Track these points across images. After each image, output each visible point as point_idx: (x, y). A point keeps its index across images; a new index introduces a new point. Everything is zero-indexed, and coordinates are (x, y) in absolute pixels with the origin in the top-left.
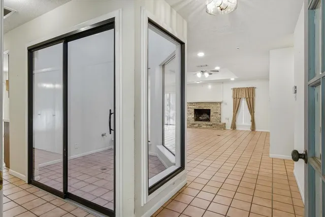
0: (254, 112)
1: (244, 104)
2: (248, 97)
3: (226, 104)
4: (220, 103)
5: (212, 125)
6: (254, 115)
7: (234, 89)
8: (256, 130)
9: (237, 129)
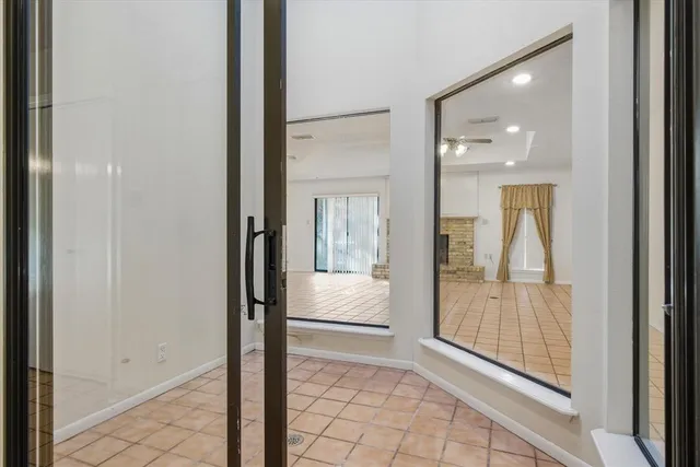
0: (550, 241)
1: (528, 223)
2: (537, 206)
3: (485, 222)
4: (472, 220)
5: (455, 272)
6: (550, 247)
7: (505, 188)
8: (557, 282)
9: (512, 280)
